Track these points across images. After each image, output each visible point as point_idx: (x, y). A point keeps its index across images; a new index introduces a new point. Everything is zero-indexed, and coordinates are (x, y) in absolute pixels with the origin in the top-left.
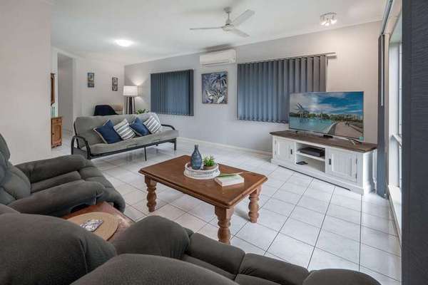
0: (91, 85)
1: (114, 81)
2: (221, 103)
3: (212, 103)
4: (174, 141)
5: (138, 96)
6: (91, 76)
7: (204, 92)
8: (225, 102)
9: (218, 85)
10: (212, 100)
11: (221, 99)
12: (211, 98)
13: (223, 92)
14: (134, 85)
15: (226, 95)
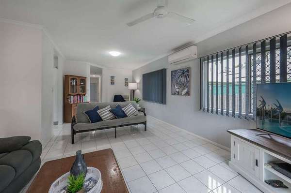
0: (112, 83)
1: (126, 80)
2: (185, 95)
3: (178, 94)
4: (145, 123)
5: (138, 89)
6: (112, 78)
7: (173, 86)
8: (188, 94)
9: (183, 80)
10: (178, 92)
11: (185, 91)
12: (177, 90)
13: (186, 85)
14: (136, 83)
15: (189, 87)
